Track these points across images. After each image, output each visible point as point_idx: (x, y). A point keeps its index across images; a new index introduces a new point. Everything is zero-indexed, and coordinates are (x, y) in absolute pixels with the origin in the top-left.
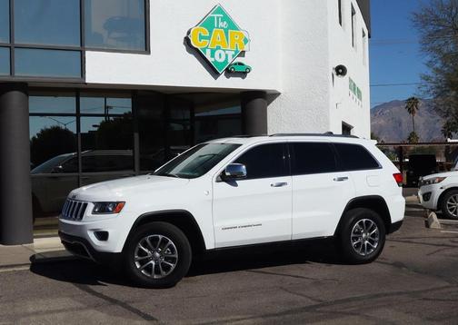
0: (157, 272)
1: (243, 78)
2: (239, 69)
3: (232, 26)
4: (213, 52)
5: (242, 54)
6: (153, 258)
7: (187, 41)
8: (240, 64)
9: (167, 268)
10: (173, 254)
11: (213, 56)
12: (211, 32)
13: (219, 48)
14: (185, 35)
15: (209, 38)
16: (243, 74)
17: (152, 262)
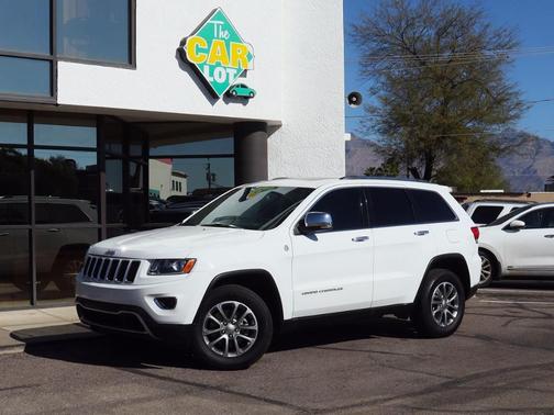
0: (232, 349)
1: (245, 104)
2: (241, 92)
3: (234, 37)
4: (212, 69)
5: (244, 74)
6: (227, 331)
7: (181, 54)
8: (243, 86)
9: (243, 343)
10: (250, 325)
11: (211, 75)
12: (209, 43)
13: (218, 64)
14: (178, 46)
15: (207, 51)
16: (244, 99)
17: (225, 336)
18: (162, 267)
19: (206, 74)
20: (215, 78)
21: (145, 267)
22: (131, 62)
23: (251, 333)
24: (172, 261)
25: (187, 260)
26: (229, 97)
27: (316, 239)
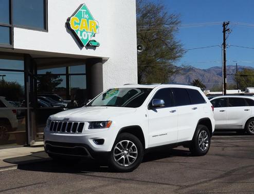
0: (126, 163)
1: (94, 50)
2: (94, 44)
3: (91, 18)
4: (81, 32)
6: (124, 154)
8: (95, 41)
9: (131, 159)
10: (134, 151)
11: (81, 35)
12: (80, 20)
13: (84, 31)
14: (66, 21)
15: (79, 24)
16: (94, 47)
17: (123, 157)
18: (95, 125)
19: (79, 35)
20: (83, 37)
21: (87, 125)
22: (45, 28)
23: (134, 155)
24: (100, 122)
25: (108, 121)
26: (88, 46)
27: (156, 111)
